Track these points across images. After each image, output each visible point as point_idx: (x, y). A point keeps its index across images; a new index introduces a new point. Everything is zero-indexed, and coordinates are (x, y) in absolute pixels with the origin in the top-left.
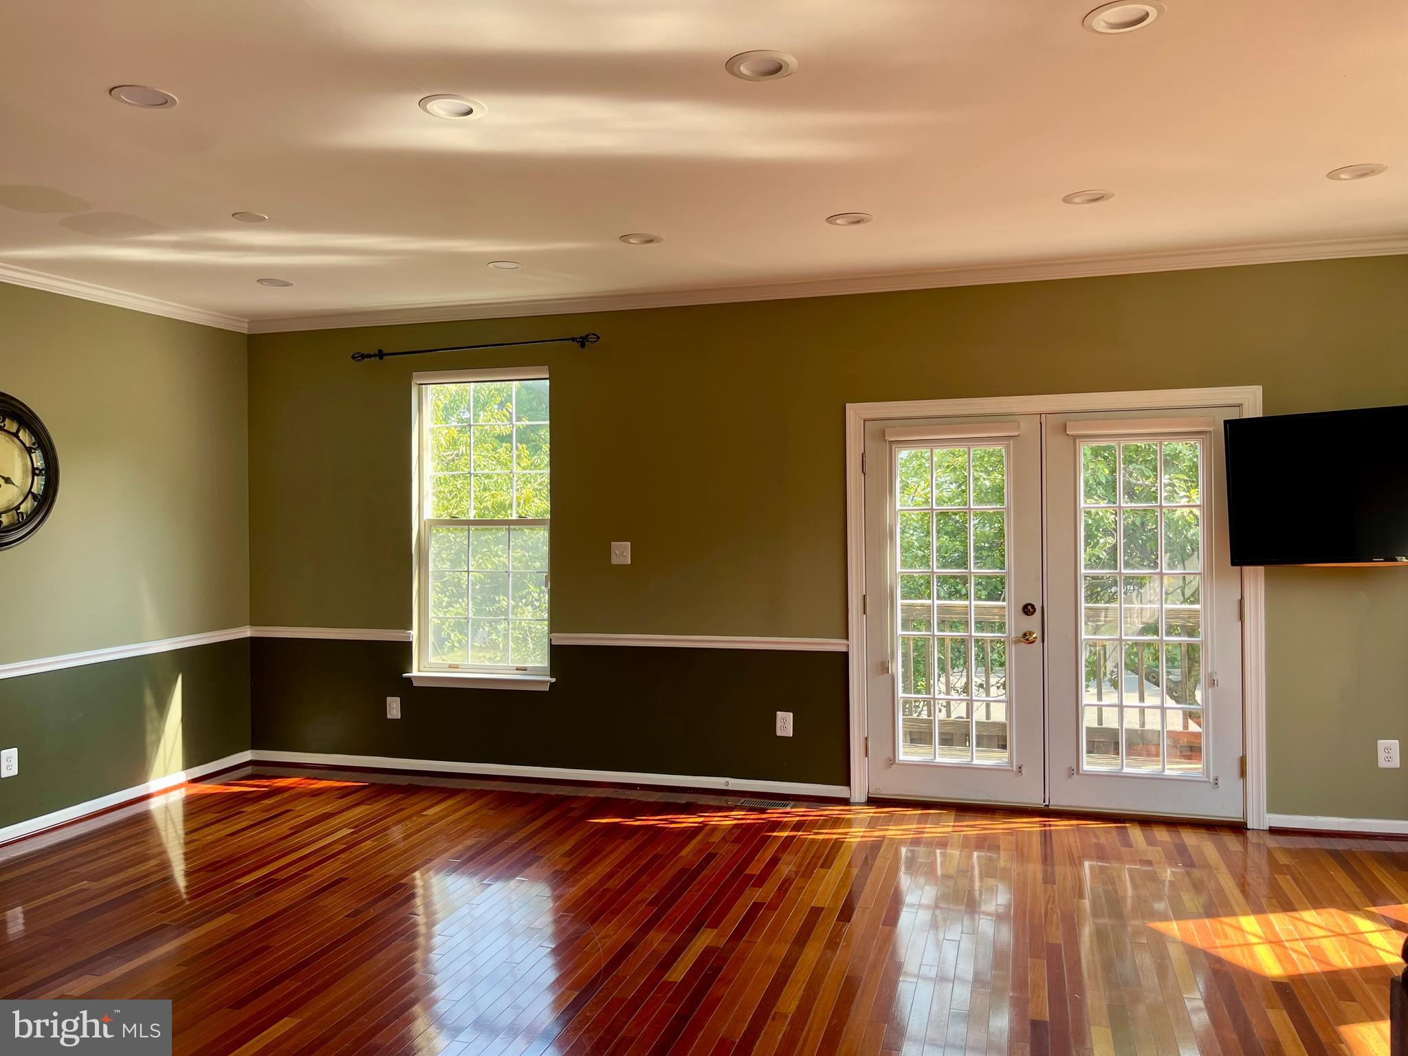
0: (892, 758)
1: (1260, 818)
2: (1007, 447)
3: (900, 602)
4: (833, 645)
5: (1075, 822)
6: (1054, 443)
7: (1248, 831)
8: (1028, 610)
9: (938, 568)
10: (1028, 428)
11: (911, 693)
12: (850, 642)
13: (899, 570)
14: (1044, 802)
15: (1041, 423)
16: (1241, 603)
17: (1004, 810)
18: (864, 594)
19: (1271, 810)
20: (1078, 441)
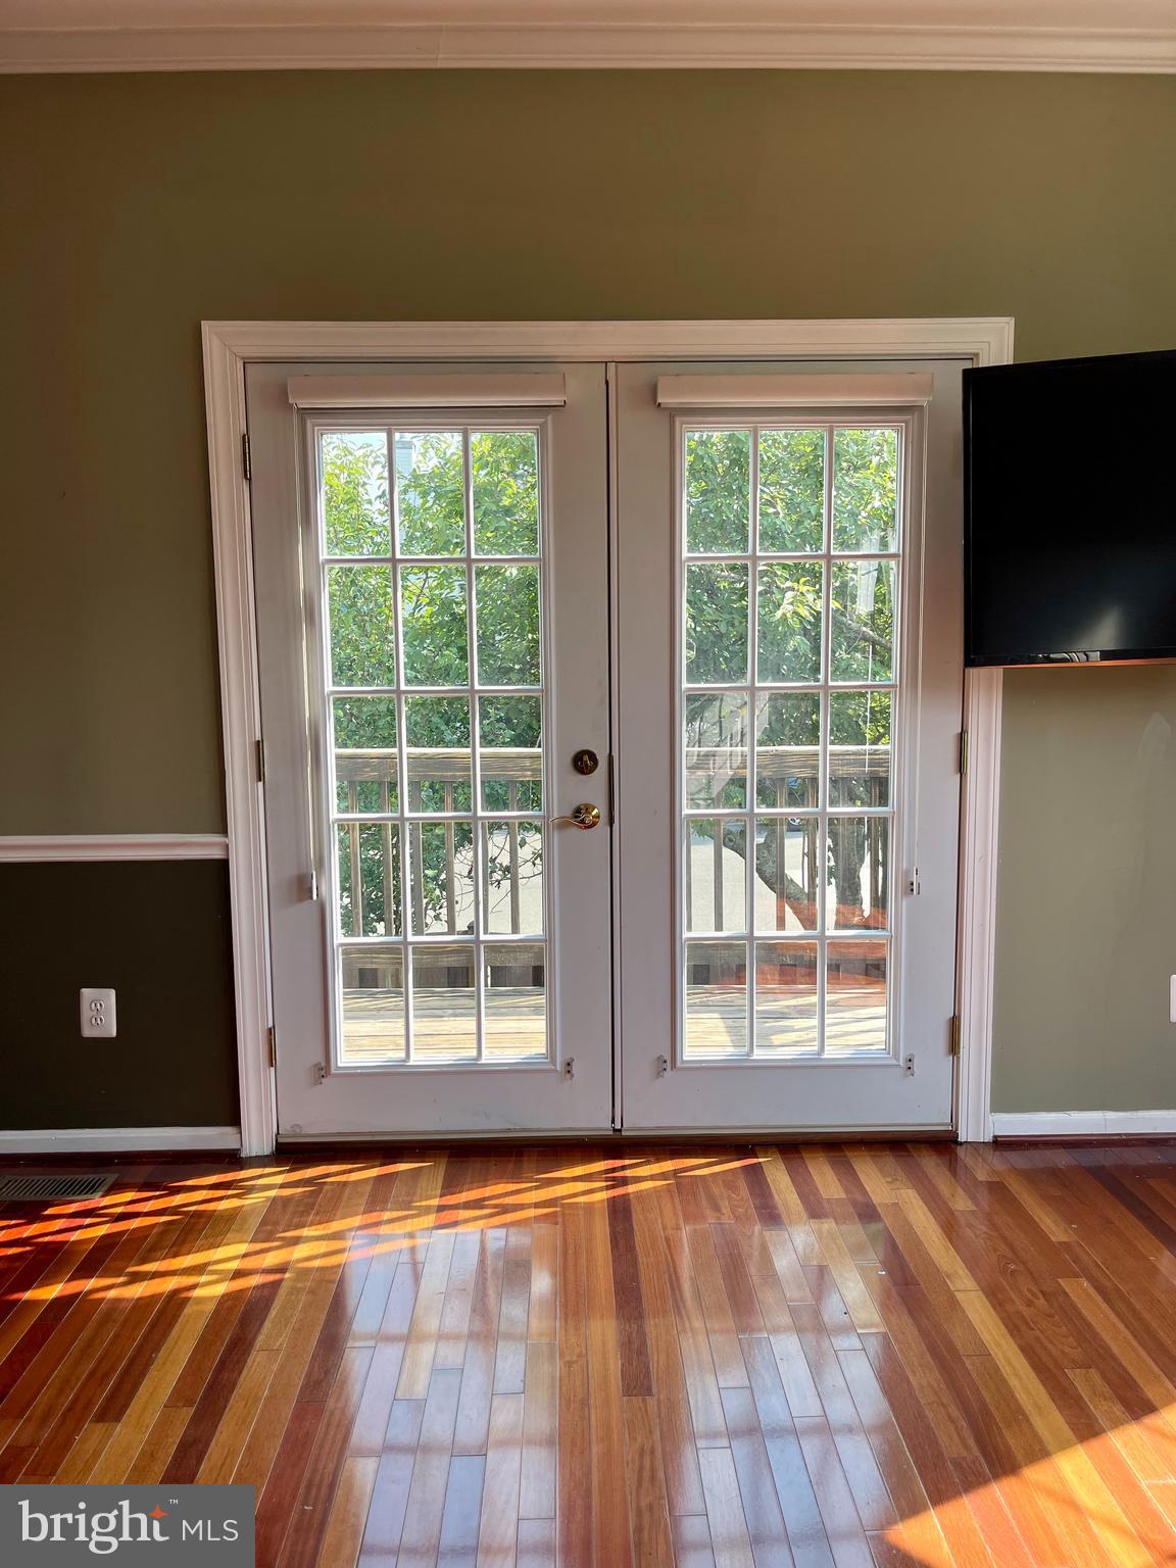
0: (323, 1064)
1: (980, 1123)
2: (542, 434)
3: (332, 751)
4: (196, 847)
5: (668, 1165)
6: (634, 425)
7: (959, 1147)
8: (583, 762)
9: (409, 681)
10: (580, 390)
11: (359, 936)
12: (231, 839)
13: (329, 687)
14: (613, 1122)
15: (607, 383)
16: (962, 738)
17: (539, 1146)
18: (258, 737)
19: (998, 1106)
20: (678, 420)
